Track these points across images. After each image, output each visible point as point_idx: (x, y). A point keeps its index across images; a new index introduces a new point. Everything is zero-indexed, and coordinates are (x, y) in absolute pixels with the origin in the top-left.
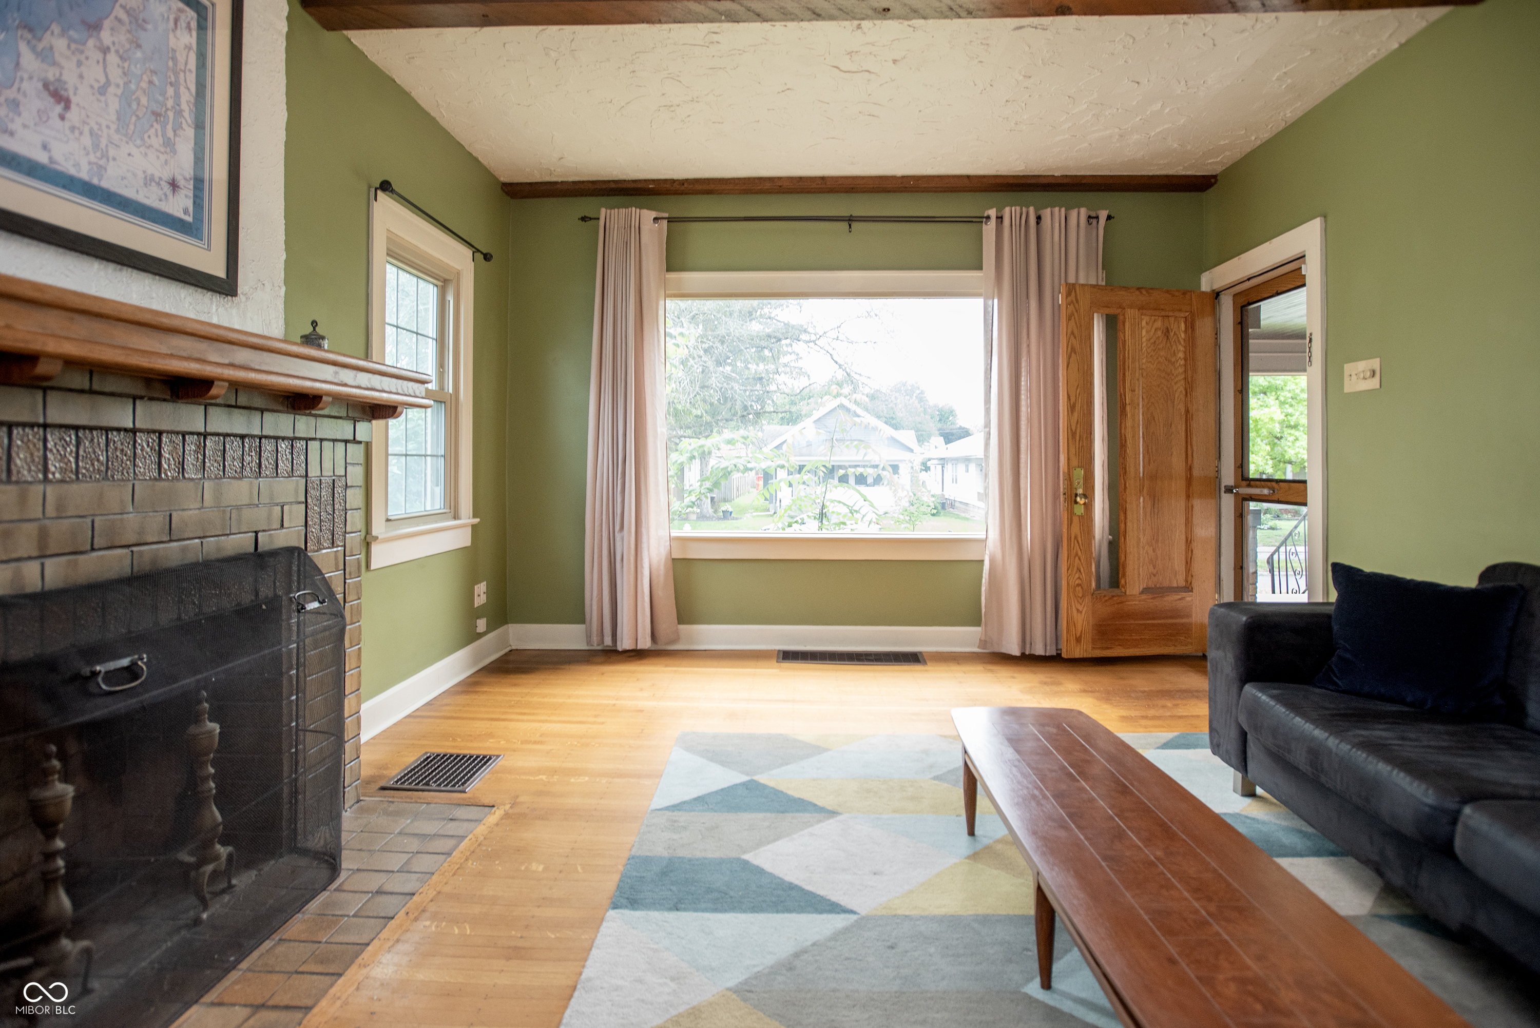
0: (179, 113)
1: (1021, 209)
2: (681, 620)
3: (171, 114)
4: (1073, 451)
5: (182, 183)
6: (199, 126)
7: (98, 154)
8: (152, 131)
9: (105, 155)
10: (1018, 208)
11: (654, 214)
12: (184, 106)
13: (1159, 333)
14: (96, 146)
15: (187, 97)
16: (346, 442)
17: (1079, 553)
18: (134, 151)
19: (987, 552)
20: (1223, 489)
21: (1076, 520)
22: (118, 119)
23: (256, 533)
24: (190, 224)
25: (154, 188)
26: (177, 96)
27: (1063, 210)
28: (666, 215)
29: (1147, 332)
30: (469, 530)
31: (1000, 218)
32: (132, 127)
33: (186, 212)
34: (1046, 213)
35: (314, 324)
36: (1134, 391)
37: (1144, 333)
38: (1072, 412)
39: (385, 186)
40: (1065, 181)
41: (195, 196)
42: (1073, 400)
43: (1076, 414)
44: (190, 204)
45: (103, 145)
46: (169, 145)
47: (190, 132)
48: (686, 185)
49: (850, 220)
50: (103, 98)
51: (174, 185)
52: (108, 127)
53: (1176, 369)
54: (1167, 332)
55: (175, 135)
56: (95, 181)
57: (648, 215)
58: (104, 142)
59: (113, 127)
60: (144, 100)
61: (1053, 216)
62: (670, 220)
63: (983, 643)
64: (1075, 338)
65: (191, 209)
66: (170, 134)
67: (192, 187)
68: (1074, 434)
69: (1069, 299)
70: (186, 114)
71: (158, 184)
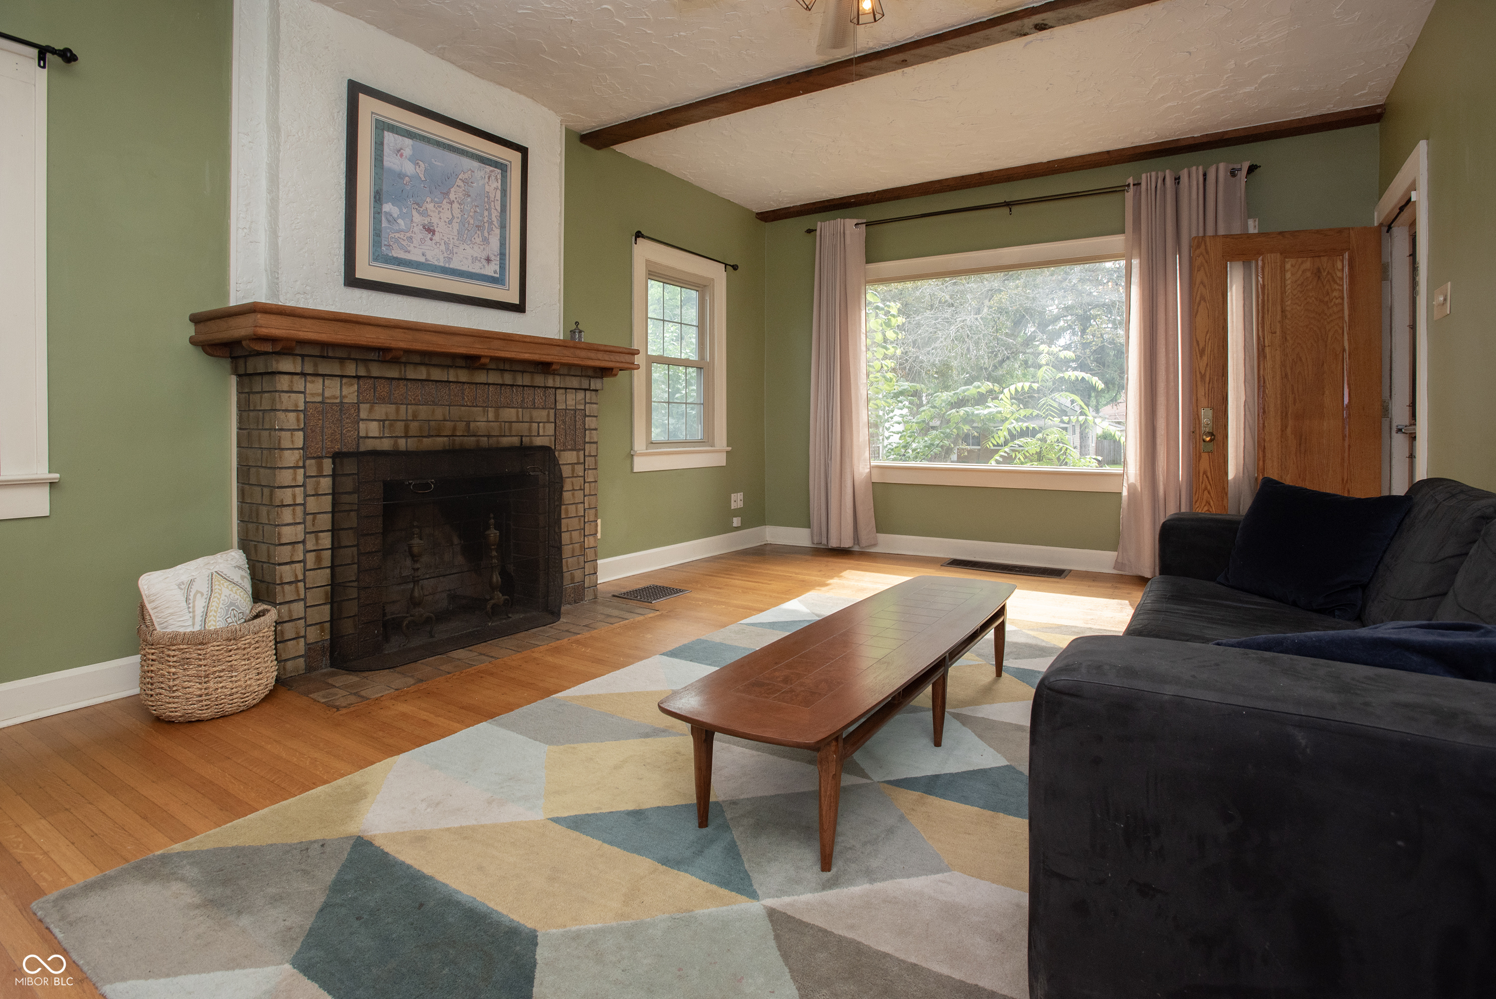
0: (491, 223)
1: (1157, 174)
2: (880, 529)
3: (486, 225)
4: (1201, 392)
5: (493, 258)
6: (503, 227)
7: (448, 253)
8: (477, 235)
9: (452, 252)
10: (1153, 174)
11: (855, 221)
12: (494, 219)
13: (1308, 274)
14: (447, 249)
15: (495, 214)
16: (585, 390)
17: (1209, 487)
18: (467, 247)
19: (1125, 484)
20: (1394, 429)
21: (1205, 456)
22: (458, 234)
23: (522, 436)
24: (497, 278)
25: (478, 263)
26: (490, 215)
27: (1201, 168)
28: (864, 221)
29: (1292, 274)
30: (725, 454)
31: (1137, 184)
32: (465, 236)
33: (495, 272)
34: (1184, 174)
35: (577, 323)
36: (1275, 333)
37: (1288, 275)
38: (1201, 357)
39: (639, 235)
40: (1205, 140)
41: (500, 263)
42: (1201, 346)
43: (1205, 358)
44: (497, 268)
45: (451, 248)
46: (486, 241)
47: (497, 231)
48: (877, 196)
49: (1008, 204)
50: (450, 226)
51: (488, 260)
52: (453, 239)
53: (1329, 308)
54: (1318, 273)
55: (489, 234)
56: (447, 265)
57: (850, 223)
58: (451, 246)
59: (456, 238)
60: (472, 221)
61: (1191, 176)
62: (868, 224)
63: (1117, 565)
64: (1205, 286)
65: (498, 271)
66: (486, 234)
67: (498, 259)
68: (1203, 377)
69: (1198, 252)
70: (495, 223)
71: (480, 261)
